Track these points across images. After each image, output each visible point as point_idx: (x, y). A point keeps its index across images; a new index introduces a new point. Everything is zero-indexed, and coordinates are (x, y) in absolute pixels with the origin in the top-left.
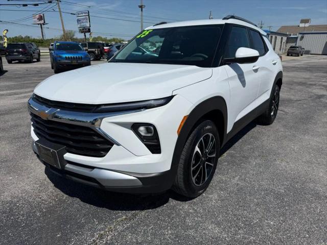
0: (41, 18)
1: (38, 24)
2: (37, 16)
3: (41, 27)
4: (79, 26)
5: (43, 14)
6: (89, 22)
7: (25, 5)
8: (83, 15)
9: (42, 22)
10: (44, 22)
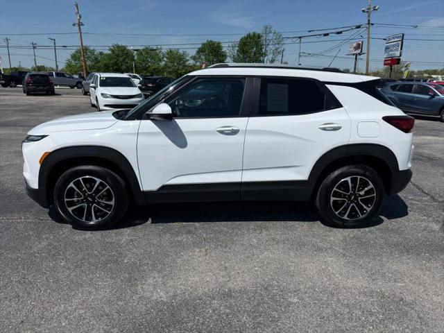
0: (359, 46)
1: (354, 54)
2: (355, 45)
3: (356, 58)
4: (386, 56)
5: (362, 42)
6: (401, 49)
7: (327, 34)
8: (396, 40)
9: (359, 51)
10: (361, 51)
